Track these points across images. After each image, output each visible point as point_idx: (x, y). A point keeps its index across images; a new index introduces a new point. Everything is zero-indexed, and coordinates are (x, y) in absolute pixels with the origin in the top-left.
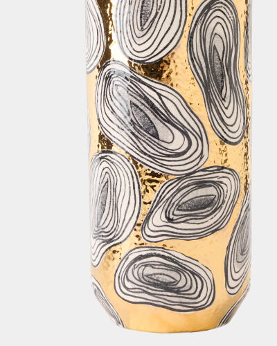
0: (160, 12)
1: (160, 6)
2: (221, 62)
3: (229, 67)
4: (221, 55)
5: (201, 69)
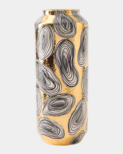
1: (47, 42)
2: (66, 61)
3: (69, 62)
4: (66, 58)
5: (59, 62)
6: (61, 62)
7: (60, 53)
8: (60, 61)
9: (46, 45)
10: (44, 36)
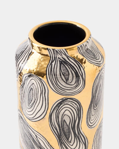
0: (36, 101)
1: (36, 99)
2: (69, 127)
3: (73, 128)
4: (68, 124)
5: (56, 130)
6: (60, 129)
7: (58, 117)
8: (58, 128)
9: (34, 102)
10: (32, 88)
